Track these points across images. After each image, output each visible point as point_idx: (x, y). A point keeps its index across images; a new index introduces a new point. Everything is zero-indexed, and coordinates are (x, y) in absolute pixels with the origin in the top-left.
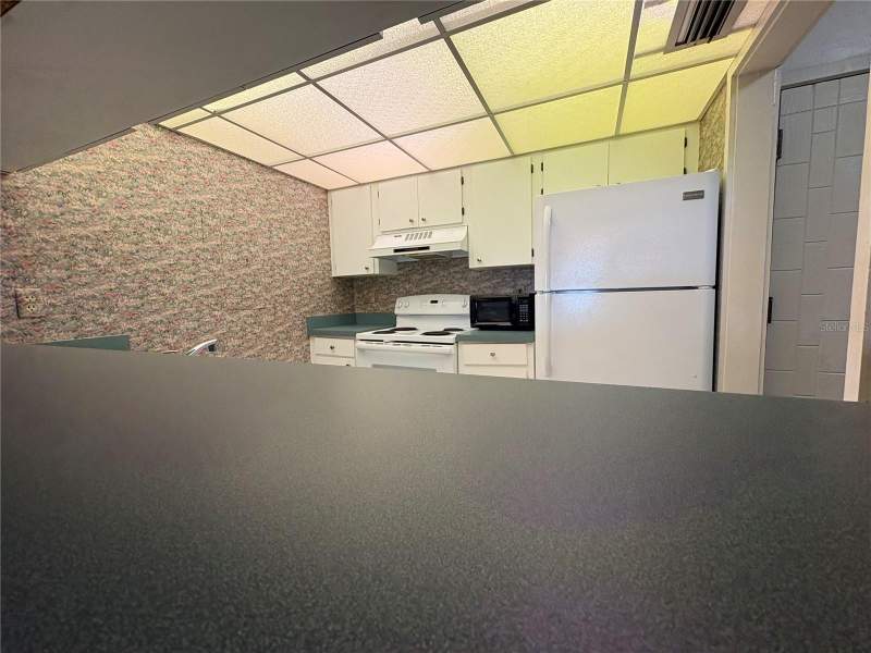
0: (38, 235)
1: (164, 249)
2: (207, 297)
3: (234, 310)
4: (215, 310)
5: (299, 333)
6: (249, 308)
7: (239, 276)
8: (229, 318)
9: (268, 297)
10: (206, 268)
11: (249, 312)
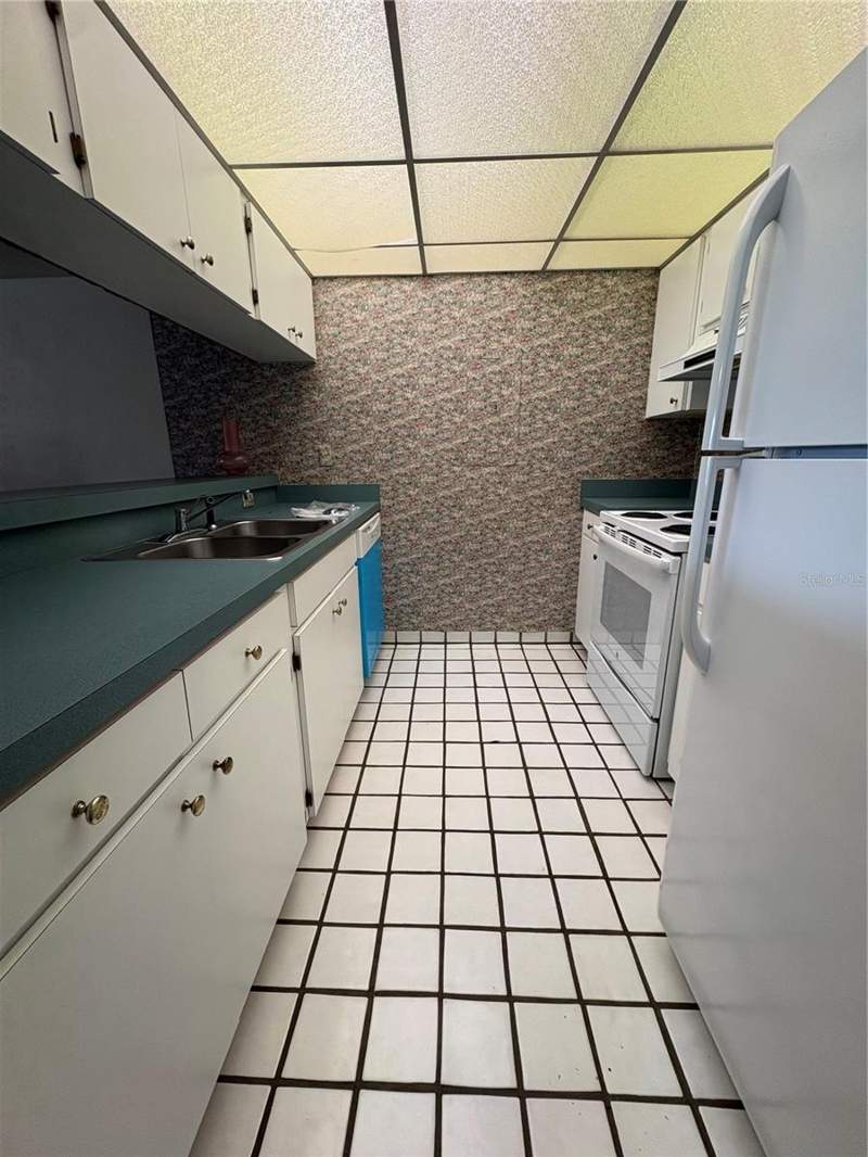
0: (330, 405)
1: (411, 405)
2: (447, 451)
3: (475, 466)
4: (454, 465)
5: (566, 501)
6: (495, 464)
7: (484, 427)
8: (469, 475)
9: (522, 451)
10: (449, 421)
11: (494, 469)
